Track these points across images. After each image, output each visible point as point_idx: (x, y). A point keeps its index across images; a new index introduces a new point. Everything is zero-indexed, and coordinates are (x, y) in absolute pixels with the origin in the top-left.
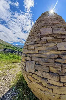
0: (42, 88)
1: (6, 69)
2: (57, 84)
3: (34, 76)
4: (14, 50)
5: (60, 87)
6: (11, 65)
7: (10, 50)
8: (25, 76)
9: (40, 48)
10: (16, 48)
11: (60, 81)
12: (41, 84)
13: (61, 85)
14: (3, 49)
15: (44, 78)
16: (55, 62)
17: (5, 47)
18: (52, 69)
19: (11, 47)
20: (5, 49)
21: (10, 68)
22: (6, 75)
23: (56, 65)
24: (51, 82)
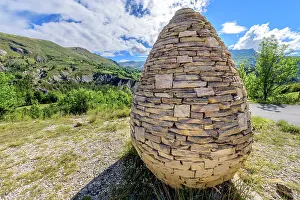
0: (153, 160)
1: (107, 130)
2: (168, 156)
3: (144, 146)
4: (121, 77)
5: (170, 160)
6: (115, 122)
7: (109, 76)
8: (134, 145)
9: (152, 111)
10: (125, 70)
11: (170, 154)
12: (152, 156)
13: (172, 158)
14: (91, 75)
15: (154, 150)
16: (169, 132)
17: (96, 71)
18: (164, 140)
19: (110, 69)
20: (96, 76)
21: (114, 130)
22: (108, 141)
23: (169, 136)
24: (162, 154)
